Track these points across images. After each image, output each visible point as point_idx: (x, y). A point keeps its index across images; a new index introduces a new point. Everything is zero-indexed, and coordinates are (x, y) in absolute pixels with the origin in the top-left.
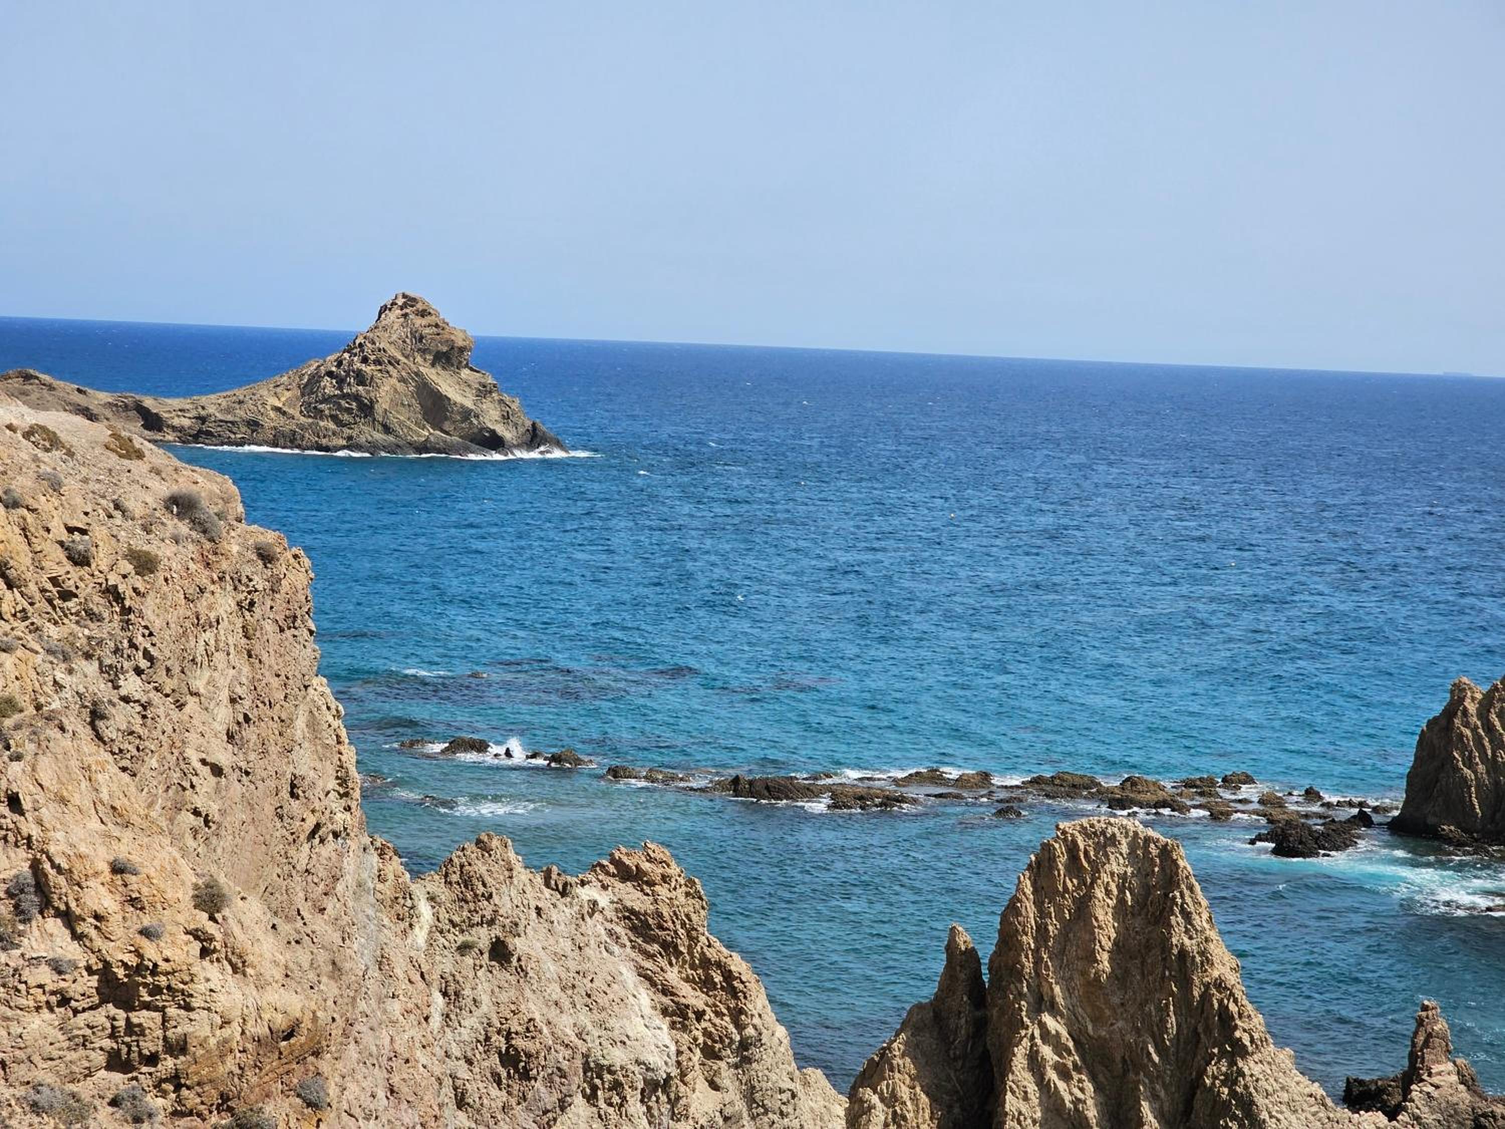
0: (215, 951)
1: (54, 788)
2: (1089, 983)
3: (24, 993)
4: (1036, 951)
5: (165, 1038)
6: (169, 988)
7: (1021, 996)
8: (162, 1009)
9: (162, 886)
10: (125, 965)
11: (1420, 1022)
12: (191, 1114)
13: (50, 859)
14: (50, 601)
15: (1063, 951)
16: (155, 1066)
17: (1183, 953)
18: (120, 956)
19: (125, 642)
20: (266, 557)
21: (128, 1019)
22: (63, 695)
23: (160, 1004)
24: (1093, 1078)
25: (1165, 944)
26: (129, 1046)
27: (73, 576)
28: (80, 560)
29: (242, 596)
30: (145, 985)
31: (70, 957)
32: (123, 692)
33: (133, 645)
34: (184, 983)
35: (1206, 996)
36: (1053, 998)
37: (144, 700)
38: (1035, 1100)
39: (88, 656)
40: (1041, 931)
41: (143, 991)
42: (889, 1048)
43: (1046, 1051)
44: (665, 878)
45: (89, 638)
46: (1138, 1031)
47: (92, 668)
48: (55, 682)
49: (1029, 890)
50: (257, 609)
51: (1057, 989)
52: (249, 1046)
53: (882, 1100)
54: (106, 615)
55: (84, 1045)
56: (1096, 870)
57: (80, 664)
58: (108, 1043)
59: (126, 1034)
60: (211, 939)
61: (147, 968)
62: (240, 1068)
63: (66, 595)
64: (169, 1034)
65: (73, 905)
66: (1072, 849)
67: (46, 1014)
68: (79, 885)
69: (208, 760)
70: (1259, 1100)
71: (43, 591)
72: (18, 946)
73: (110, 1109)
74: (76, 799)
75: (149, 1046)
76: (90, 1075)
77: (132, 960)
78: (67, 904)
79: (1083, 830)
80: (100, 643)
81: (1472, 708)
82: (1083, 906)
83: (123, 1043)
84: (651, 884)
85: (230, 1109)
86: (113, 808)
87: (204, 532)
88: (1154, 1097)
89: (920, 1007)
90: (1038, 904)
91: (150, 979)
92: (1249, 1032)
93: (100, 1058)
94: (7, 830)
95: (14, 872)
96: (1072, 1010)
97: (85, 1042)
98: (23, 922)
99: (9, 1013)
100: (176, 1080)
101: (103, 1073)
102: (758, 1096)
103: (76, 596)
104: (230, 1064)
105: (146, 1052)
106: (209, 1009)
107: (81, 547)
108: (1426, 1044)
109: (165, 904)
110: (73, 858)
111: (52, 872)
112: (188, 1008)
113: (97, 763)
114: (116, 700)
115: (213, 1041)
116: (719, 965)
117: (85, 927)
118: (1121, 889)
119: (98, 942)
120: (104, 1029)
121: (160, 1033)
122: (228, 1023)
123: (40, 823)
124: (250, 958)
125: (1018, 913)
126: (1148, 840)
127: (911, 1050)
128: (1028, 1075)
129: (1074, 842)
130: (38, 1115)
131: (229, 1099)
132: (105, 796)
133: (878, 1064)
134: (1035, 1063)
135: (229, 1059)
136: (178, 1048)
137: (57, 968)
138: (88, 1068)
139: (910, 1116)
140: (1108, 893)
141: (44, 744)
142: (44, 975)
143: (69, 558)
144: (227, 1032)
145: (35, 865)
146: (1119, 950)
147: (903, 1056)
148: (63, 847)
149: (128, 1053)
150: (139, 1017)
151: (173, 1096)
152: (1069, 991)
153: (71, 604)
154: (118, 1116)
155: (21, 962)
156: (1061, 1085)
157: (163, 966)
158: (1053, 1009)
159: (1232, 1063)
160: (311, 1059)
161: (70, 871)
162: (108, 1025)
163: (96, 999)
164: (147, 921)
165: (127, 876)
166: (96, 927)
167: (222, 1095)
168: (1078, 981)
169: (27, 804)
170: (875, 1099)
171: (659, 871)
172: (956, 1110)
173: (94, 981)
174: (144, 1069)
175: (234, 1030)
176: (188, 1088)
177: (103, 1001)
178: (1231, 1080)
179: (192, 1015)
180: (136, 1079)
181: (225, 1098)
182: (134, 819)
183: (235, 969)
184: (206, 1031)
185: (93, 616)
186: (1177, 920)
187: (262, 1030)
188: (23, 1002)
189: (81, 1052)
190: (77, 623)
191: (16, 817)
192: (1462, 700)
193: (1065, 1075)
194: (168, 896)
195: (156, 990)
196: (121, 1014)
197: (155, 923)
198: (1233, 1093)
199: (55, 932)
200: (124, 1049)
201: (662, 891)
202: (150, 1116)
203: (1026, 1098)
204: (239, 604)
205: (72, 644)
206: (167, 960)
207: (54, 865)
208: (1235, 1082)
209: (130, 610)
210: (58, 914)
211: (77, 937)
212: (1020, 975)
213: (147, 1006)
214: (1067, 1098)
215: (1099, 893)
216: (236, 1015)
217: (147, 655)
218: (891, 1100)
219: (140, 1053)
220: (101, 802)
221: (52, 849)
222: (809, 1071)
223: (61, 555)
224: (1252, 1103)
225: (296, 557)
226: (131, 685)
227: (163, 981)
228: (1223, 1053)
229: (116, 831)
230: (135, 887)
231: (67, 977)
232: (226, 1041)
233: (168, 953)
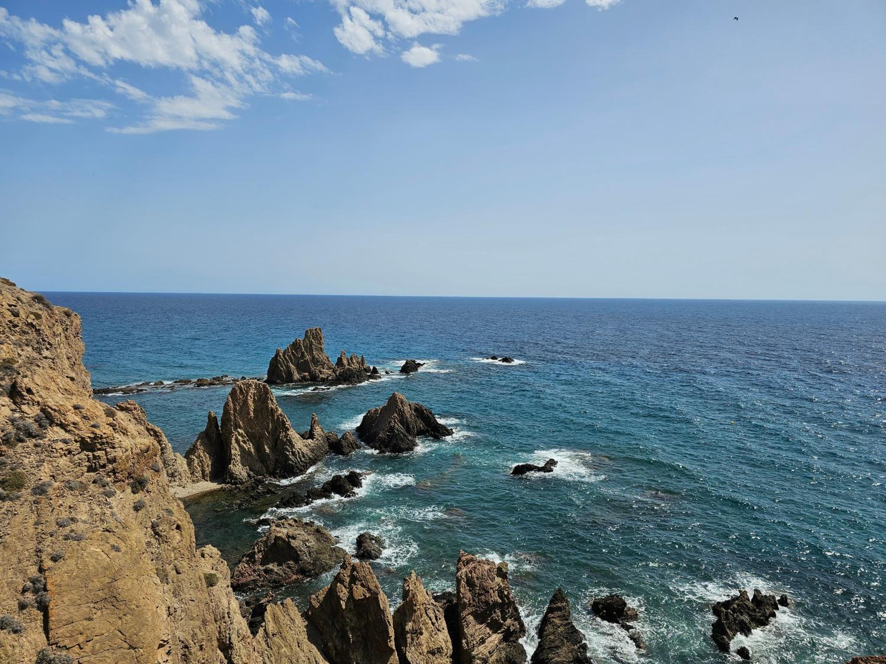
0: (116, 429)
1: (43, 385)
2: (248, 420)
3: (55, 451)
4: (234, 414)
5: (107, 459)
6: (107, 442)
7: (232, 425)
8: (105, 450)
9: (94, 411)
10: (89, 437)
11: (313, 418)
12: (120, 481)
13: (50, 407)
14: (10, 328)
15: (241, 413)
16: (105, 468)
17: (272, 409)
18: (87, 435)
19: (41, 340)
20: (68, 315)
21: (93, 455)
22: (22, 358)
23: (104, 448)
24: (251, 442)
25: (267, 407)
26: (95, 463)
27: (16, 320)
28: (16, 315)
29: (64, 327)
30: (99, 443)
31: (67, 438)
32: (44, 355)
33: (44, 340)
34: (111, 440)
35: (278, 418)
36: (240, 424)
37: (52, 357)
38: (238, 449)
39: (27, 345)
40: (235, 409)
41: (98, 445)
42: (196, 444)
43: (240, 438)
44: (135, 409)
45: (26, 339)
46: (262, 429)
47: (30, 349)
48: (18, 354)
49: (230, 399)
50: (68, 330)
51: (241, 422)
52: (135, 456)
53: (196, 457)
54: (30, 332)
55: (79, 466)
56: (247, 393)
57: (25, 348)
58: (87, 464)
59: (93, 460)
60: (116, 426)
61: (98, 437)
62: (133, 464)
63: (15, 326)
64: (109, 457)
65: (63, 421)
66: (240, 388)
67: (64, 458)
68: (64, 415)
69: (69, 376)
70: (293, 440)
71: (7, 325)
72: (46, 437)
73: (93, 485)
74: (52, 388)
75: (102, 462)
76: (83, 475)
77: (92, 436)
78: (61, 421)
79: (243, 384)
80: (31, 341)
81: (281, 355)
82: (245, 402)
83: (93, 463)
84: (131, 410)
85: (132, 477)
86: (66, 389)
87: (48, 307)
88: (268, 444)
89: (202, 433)
90: (233, 403)
91: (100, 441)
92: (289, 425)
93: (85, 469)
94: (29, 400)
95: (35, 414)
96: (245, 427)
97: (79, 465)
98: (44, 429)
99: (51, 459)
100: (114, 471)
101: (86, 474)
102: (166, 462)
103: (18, 326)
104: (130, 463)
105: (102, 464)
106: (121, 447)
107: (16, 311)
108: (314, 423)
109: (97, 417)
110: (59, 406)
111: (52, 412)
112: (114, 448)
113: (55, 376)
114: (42, 358)
115: (124, 457)
116: (152, 430)
117: (71, 428)
118: (254, 396)
119: (77, 432)
120: (85, 459)
121: (105, 457)
122: (127, 450)
123: (41, 396)
124: (128, 430)
125: (228, 405)
126: (259, 384)
127: (202, 444)
128: (236, 444)
129: (241, 386)
130: (72, 490)
131: (131, 474)
132: (61, 386)
133: (193, 449)
134: (237, 441)
135: (130, 462)
136: (113, 460)
137: (65, 442)
138: (82, 473)
139: (204, 460)
140: (251, 398)
141: (33, 371)
142: (61, 445)
143: (13, 314)
144: (127, 453)
145: (43, 410)
146: (255, 411)
147: (200, 446)
148: (53, 403)
149: (95, 465)
150: (98, 453)
151: (113, 476)
152: (243, 423)
153: (17, 329)
154: (97, 486)
155: (50, 442)
156: (244, 445)
157: (104, 436)
158: (240, 428)
159: (286, 432)
160: (154, 457)
161: (60, 411)
162: (86, 458)
163: (80, 450)
164: (92, 423)
165: (81, 410)
166: (74, 427)
167: (128, 474)
168: (246, 419)
169: (34, 391)
170: (194, 457)
171: (133, 407)
172: (215, 457)
173: (78, 444)
174: (101, 470)
175: (129, 452)
176: (118, 473)
177: (82, 451)
178: (286, 436)
179: (116, 450)
180: (99, 473)
181: (129, 474)
182: (74, 392)
183: (124, 434)
184: (121, 454)
185: (25, 333)
186: (269, 401)
187: (138, 451)
188: (55, 455)
189: (79, 468)
190: (20, 335)
191: (31, 396)
192: (279, 353)
193: (244, 442)
194: (97, 414)
195: (103, 444)
196: (90, 454)
197: (95, 423)
198: (287, 440)
199: (58, 431)
200: (94, 464)
201: (135, 412)
202: (107, 484)
203: (236, 450)
204: (63, 329)
205: (21, 342)
206: (105, 434)
207: (52, 409)
208: (287, 437)
209: (39, 330)
210: (57, 425)
211: (66, 431)
212: (231, 421)
213: (100, 449)
214: (246, 448)
215: (249, 398)
216: (129, 447)
217: (49, 344)
218: (199, 457)
219: (100, 465)
220: (60, 388)
221: (50, 404)
222: (176, 453)
223: (10, 313)
224: (291, 441)
225: (76, 315)
226: (46, 353)
227: (105, 440)
228: (283, 431)
229: (69, 396)
230: (84, 413)
231: (70, 444)
232: (128, 456)
233: (104, 431)
